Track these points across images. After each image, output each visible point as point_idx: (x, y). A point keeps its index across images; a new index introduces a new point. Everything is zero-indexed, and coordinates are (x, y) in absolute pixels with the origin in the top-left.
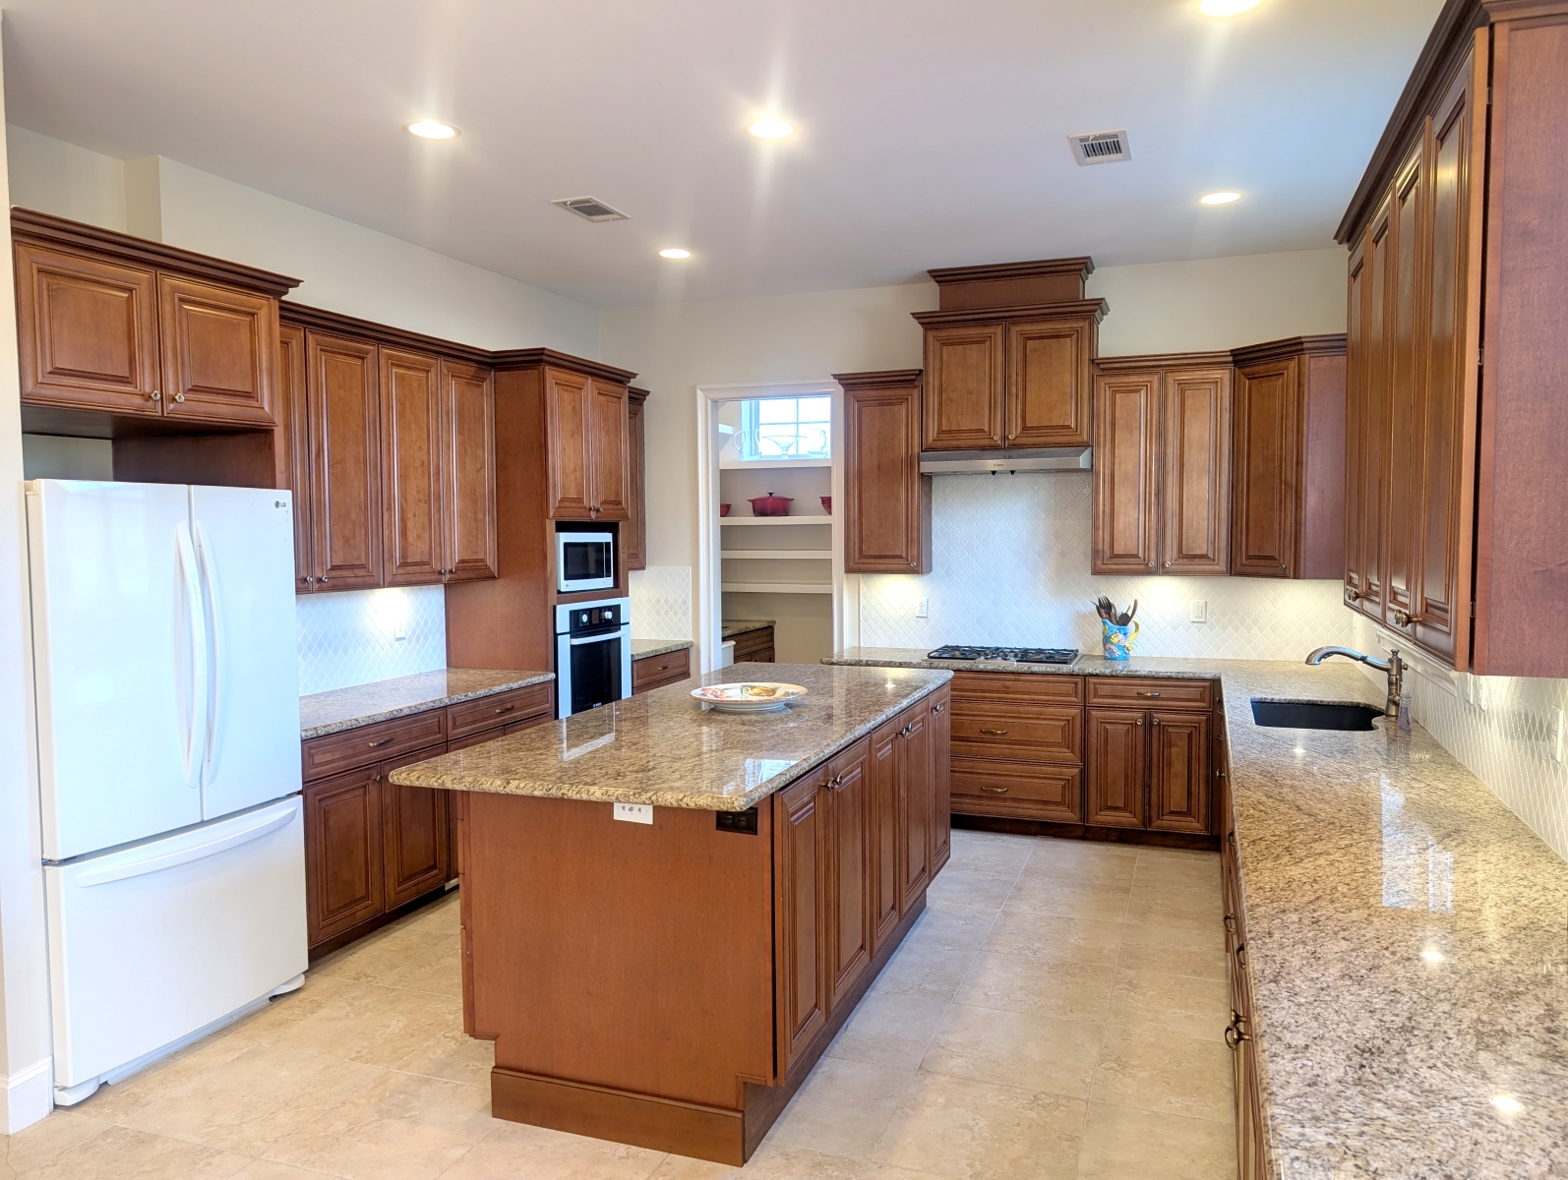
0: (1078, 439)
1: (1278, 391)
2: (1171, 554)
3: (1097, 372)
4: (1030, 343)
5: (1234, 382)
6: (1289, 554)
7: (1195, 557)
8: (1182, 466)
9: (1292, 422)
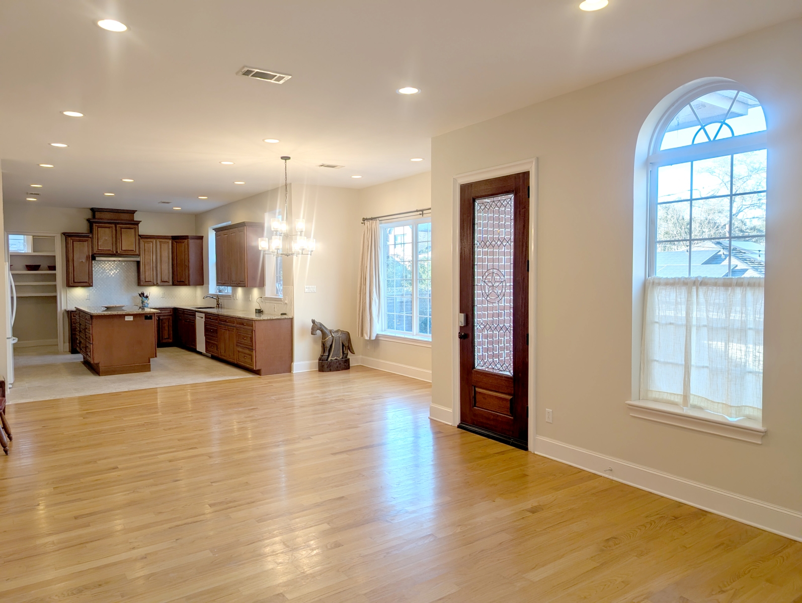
0: (136, 253)
1: (183, 246)
2: (159, 282)
3: (140, 238)
4: (122, 230)
5: (172, 243)
6: (187, 281)
7: (165, 282)
8: (161, 261)
9: (187, 252)
